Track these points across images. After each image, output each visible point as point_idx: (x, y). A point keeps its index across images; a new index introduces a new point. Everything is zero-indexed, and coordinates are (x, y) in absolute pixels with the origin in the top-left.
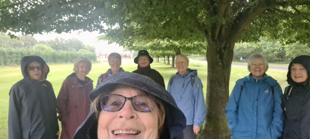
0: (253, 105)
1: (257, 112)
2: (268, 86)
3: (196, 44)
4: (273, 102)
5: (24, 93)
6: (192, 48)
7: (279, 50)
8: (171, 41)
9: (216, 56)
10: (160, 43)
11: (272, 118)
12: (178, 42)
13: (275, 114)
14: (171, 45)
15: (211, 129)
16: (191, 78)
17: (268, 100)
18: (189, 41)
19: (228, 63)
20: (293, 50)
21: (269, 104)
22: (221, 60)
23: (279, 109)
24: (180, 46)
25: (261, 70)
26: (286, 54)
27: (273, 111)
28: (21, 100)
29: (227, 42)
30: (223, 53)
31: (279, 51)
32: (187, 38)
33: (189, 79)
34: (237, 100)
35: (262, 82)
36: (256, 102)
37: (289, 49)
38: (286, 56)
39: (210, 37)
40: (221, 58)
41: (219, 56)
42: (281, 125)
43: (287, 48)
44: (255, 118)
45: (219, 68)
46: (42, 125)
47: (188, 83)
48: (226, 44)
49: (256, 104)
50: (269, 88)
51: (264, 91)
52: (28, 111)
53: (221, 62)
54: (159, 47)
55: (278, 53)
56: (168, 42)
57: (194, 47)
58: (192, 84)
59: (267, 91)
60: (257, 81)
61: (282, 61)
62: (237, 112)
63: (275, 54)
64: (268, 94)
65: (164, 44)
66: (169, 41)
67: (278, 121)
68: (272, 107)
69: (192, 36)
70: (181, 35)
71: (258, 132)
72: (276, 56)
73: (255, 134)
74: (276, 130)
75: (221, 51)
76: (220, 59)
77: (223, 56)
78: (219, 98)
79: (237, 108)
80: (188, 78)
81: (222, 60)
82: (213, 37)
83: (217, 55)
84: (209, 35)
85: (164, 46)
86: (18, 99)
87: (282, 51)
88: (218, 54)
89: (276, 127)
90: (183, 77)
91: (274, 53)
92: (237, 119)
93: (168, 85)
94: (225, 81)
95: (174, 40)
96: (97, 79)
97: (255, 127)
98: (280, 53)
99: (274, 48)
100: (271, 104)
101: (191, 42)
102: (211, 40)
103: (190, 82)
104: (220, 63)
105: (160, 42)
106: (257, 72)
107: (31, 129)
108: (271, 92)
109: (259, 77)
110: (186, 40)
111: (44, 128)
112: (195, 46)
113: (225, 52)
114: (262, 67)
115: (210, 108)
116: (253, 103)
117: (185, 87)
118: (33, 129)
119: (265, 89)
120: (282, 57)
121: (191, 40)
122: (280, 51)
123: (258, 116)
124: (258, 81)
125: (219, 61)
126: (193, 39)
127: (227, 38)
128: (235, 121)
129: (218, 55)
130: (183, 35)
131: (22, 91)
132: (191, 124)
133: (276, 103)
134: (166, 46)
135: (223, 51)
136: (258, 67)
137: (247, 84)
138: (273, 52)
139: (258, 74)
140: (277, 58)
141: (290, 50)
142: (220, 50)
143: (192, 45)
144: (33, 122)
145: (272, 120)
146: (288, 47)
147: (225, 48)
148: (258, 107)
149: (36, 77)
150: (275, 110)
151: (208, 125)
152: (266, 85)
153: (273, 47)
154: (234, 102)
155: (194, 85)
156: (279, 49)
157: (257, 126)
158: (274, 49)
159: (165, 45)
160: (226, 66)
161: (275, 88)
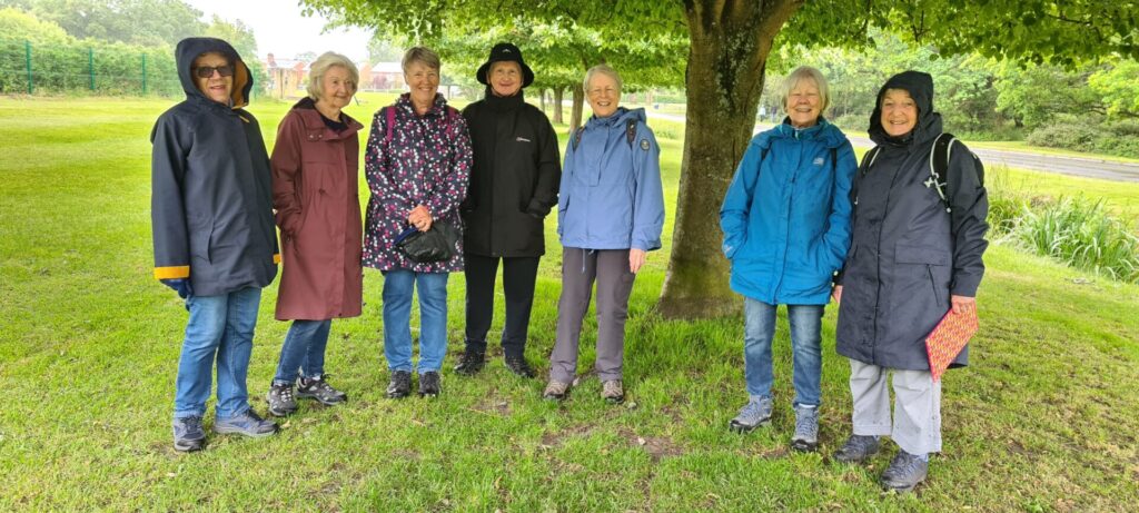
0: (783, 194)
1: (790, 209)
2: (824, 148)
3: (666, 46)
4: (831, 186)
5: (195, 135)
6: (652, 58)
7: (973, 87)
8: (574, 27)
9: (713, 79)
10: (531, 32)
11: (827, 226)
12: (601, 33)
13: (833, 218)
14: (571, 44)
15: (683, 295)
16: (628, 127)
17: (819, 183)
18: (640, 31)
19: (748, 99)
20: (1022, 87)
21: (820, 191)
22: (725, 91)
23: (843, 205)
24: (605, 47)
25: (810, 110)
26: (997, 101)
27: (830, 210)
28: (186, 153)
29: (747, 36)
30: (734, 70)
31: (974, 92)
32: (631, 19)
33: (623, 128)
34: (749, 185)
35: (811, 137)
36: (791, 185)
37: (1010, 82)
38: (996, 110)
39: (700, 18)
40: (727, 84)
41: (721, 79)
42: (844, 242)
43: (1000, 81)
44: (784, 224)
45: (720, 113)
46: (242, 222)
47: (620, 139)
48: (743, 44)
49: (789, 190)
50: (825, 153)
51: (813, 160)
52: (207, 183)
53: (726, 96)
54: (530, 50)
55: (969, 99)
56: (565, 31)
57: (658, 55)
58: (630, 142)
59: (820, 161)
60: (796, 135)
61: (981, 128)
62: (746, 214)
63: (960, 101)
64: (822, 168)
65: (546, 35)
66: (568, 27)
67: (838, 234)
68: (828, 200)
69: (647, 13)
70: (613, 10)
71: (788, 259)
72: (959, 109)
73: (782, 263)
74: (829, 252)
75: (729, 63)
76: (722, 89)
77: (734, 80)
78: (713, 204)
79: (749, 204)
80: (619, 126)
81: (729, 92)
82: (707, 17)
83: (716, 74)
84: (695, 12)
85: (547, 43)
86: (179, 151)
87: (983, 91)
88: (720, 71)
89: (832, 245)
90: (607, 125)
91: (956, 97)
92: (746, 232)
93: (567, 151)
94: (734, 156)
95: (588, 23)
96: (372, 118)
97: (782, 247)
98: (976, 99)
99: (958, 78)
100: (824, 192)
101: (645, 35)
102: (700, 28)
103: (625, 137)
104: (723, 101)
105: (533, 28)
106: (801, 114)
107: (214, 230)
108: (829, 166)
109: (805, 125)
110: (628, 29)
111: (247, 232)
112: (663, 52)
113: (740, 68)
114: (813, 100)
115: (686, 234)
116: (784, 189)
117: (609, 151)
118: (219, 231)
119: (817, 156)
120: (981, 115)
121: (644, 25)
122: (977, 89)
123: (792, 221)
124: (801, 134)
125: (720, 94)
126: (653, 22)
127: (748, 24)
128: (740, 234)
129: (720, 75)
130: (618, 9)
131: (187, 129)
132: (625, 247)
133: (839, 190)
134: (556, 46)
135: (734, 63)
136: (803, 101)
137: (776, 145)
138: (953, 93)
139: (803, 118)
140: (964, 119)
141: (1011, 89)
142: (726, 61)
143: (653, 50)
144: (219, 212)
145: (826, 232)
146: (1006, 78)
147: (740, 53)
148: (794, 198)
149: (219, 96)
150: (835, 206)
151: (677, 282)
152: (819, 149)
153: (952, 75)
154: (743, 191)
155: (634, 143)
156: (975, 85)
157: (788, 244)
158: (958, 82)
159: (552, 43)
160: (738, 110)
161: (839, 154)
